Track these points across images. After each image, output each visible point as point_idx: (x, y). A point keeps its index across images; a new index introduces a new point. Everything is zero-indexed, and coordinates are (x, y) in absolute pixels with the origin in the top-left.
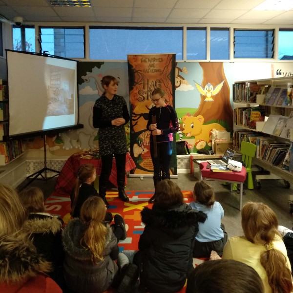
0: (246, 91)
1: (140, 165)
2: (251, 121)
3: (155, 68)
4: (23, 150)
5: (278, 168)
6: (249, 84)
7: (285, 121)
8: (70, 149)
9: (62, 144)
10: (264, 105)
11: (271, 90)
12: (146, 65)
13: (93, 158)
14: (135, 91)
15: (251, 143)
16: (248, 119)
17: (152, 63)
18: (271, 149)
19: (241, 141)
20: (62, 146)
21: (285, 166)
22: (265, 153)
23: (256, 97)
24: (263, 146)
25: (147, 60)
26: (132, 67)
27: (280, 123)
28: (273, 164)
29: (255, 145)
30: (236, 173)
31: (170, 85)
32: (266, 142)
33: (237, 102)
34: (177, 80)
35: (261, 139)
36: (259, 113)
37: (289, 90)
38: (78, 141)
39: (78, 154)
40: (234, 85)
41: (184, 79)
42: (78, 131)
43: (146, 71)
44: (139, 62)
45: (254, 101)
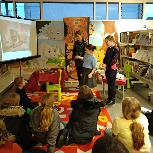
0: (127, 37)
1: (71, 76)
2: (129, 53)
3: (79, 25)
4: (9, 69)
5: (143, 77)
6: (129, 33)
7: (147, 53)
8: (34, 68)
9: (29, 65)
10: (137, 44)
11: (141, 36)
12: (74, 23)
13: (46, 73)
14: (68, 37)
15: (129, 64)
16: (128, 52)
17: (77, 22)
18: (139, 68)
19: (124, 63)
20: (30, 66)
21: (146, 77)
22: (136, 70)
23: (132, 40)
24: (136, 66)
25: (74, 20)
26: (66, 24)
27: (145, 54)
28: (140, 76)
29: (131, 66)
30: (121, 81)
31: (87, 34)
32: (137, 64)
33: (122, 43)
34: (91, 31)
35: (134, 62)
36: (133, 48)
37: (150, 37)
38: (38, 64)
39: (37, 71)
40: (121, 34)
41: (94, 31)
42: (38, 59)
43: (73, 26)
44: (70, 21)
45: (131, 42)
